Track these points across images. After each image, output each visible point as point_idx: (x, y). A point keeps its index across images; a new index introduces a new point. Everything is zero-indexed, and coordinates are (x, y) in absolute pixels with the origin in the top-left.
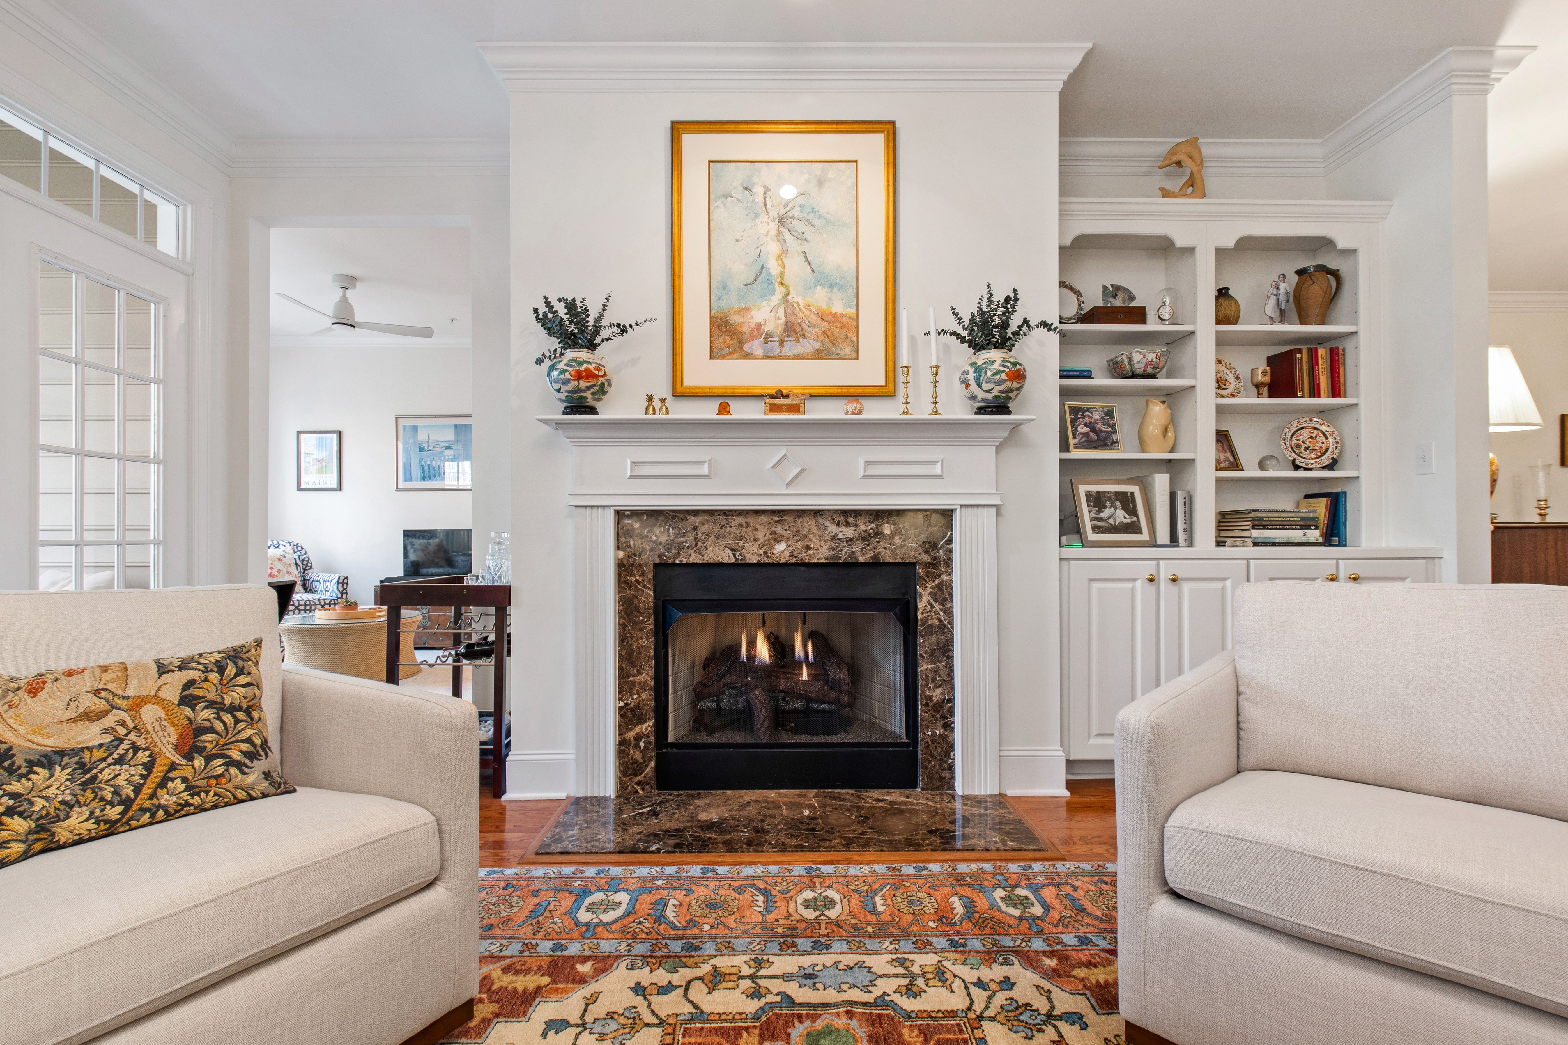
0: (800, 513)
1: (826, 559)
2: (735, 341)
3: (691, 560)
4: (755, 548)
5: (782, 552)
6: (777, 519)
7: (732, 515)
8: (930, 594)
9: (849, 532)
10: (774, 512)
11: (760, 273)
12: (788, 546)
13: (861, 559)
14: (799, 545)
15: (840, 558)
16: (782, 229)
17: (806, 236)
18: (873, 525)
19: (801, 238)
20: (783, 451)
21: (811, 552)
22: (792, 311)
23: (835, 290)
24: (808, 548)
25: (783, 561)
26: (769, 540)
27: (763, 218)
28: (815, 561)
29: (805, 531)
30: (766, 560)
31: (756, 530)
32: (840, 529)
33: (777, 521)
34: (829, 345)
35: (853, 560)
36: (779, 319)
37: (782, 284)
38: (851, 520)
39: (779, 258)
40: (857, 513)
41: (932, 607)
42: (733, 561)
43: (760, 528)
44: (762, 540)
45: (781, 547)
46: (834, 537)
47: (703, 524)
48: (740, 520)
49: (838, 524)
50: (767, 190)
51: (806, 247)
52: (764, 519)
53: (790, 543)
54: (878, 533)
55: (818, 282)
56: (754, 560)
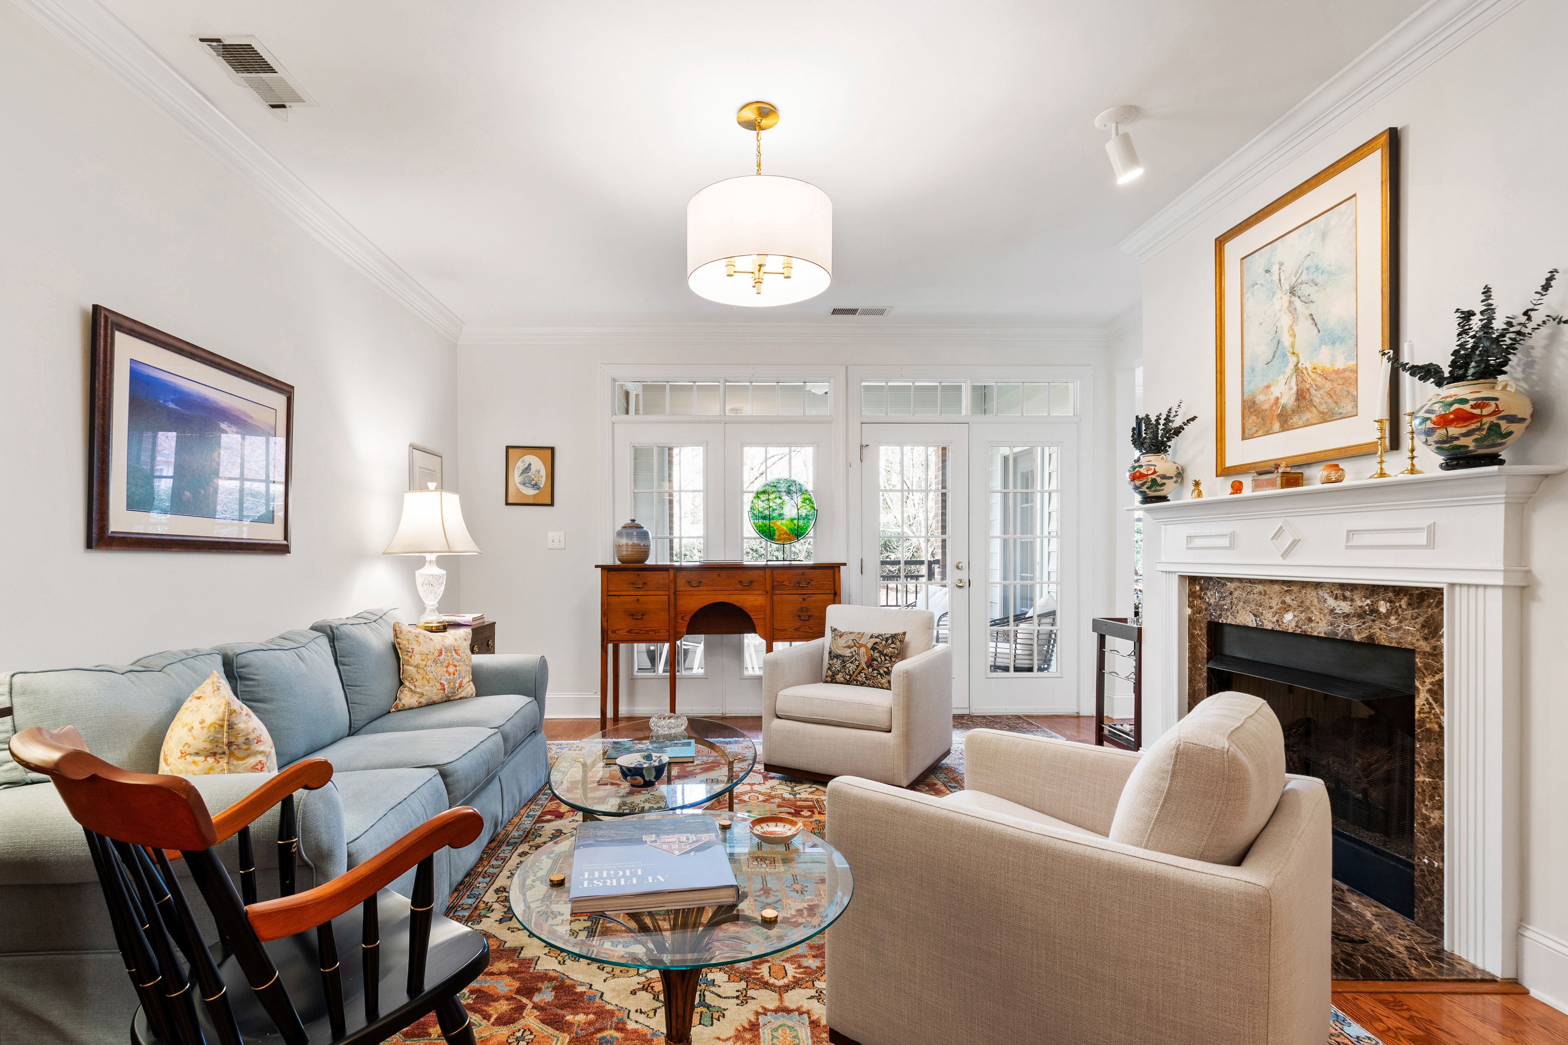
0: (1304, 585)
1: (1325, 633)
2: (1260, 419)
3: (1229, 622)
4: (1269, 615)
5: (1290, 621)
6: (1286, 589)
7: (1255, 583)
8: (1429, 691)
9: (1344, 607)
10: (1284, 582)
11: (1277, 348)
12: (1295, 616)
13: (1357, 638)
14: (1303, 616)
15: (1337, 634)
16: (1293, 298)
17: (1311, 298)
18: (1368, 601)
19: (1308, 302)
20: (1280, 522)
21: (1313, 625)
22: (1302, 378)
23: (1337, 345)
24: (1310, 620)
25: (1290, 631)
26: (1280, 609)
27: (1279, 294)
28: (1315, 634)
29: (1307, 603)
30: (1278, 628)
31: (1271, 598)
32: (1338, 602)
33: (1286, 591)
34: (1332, 405)
35: (1349, 638)
36: (1292, 389)
37: (1294, 353)
38: (1348, 594)
39: (1291, 328)
40: (1353, 587)
41: (1432, 708)
42: (1255, 625)
43: (1274, 596)
44: (1275, 608)
45: (1289, 617)
46: (1332, 611)
47: (1235, 589)
48: (1260, 588)
49: (1336, 598)
50: (1281, 264)
51: (1312, 309)
52: (1276, 587)
53: (1296, 613)
54: (1374, 611)
55: (1323, 342)
56: (1269, 626)
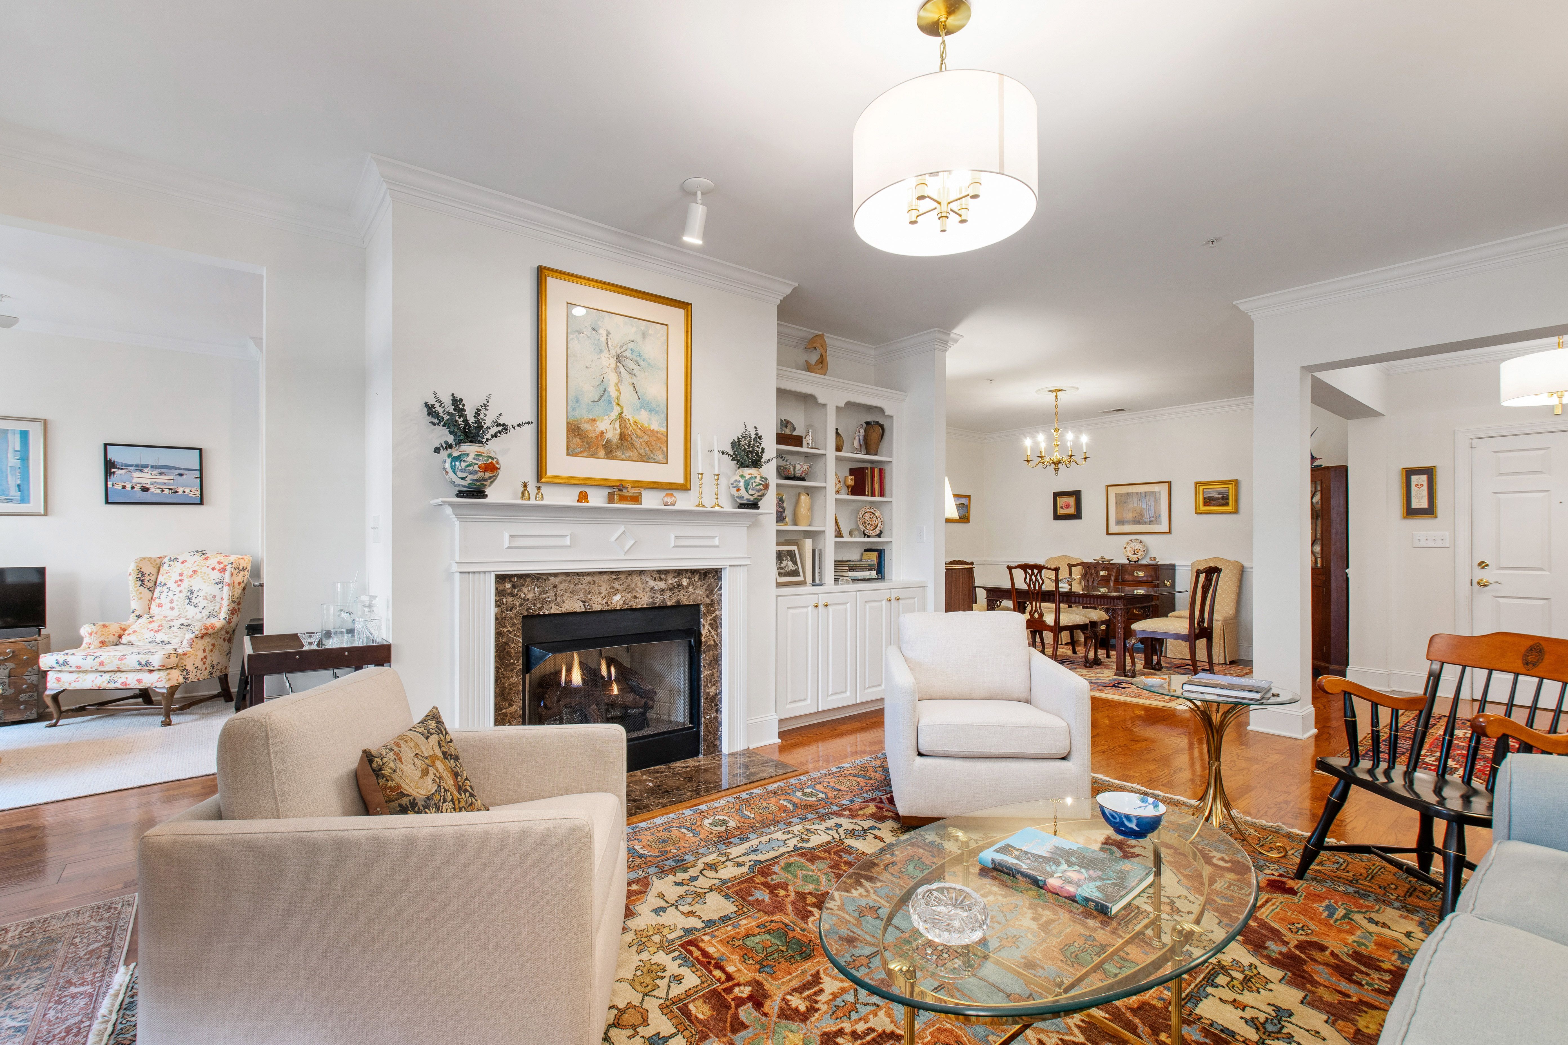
0: (630, 573)
1: (647, 605)
2: (585, 443)
3: (552, 612)
4: (599, 599)
5: (618, 601)
6: (614, 577)
7: (583, 575)
8: (709, 624)
9: (661, 585)
10: (612, 573)
11: (603, 394)
12: (622, 597)
13: (669, 604)
14: (630, 595)
15: (656, 604)
16: (618, 364)
17: (635, 372)
18: (676, 580)
19: (631, 373)
20: (622, 529)
21: (637, 600)
22: (625, 425)
23: (653, 413)
24: (635, 597)
25: (619, 608)
26: (609, 593)
27: (605, 354)
28: (640, 606)
29: (633, 586)
30: (607, 608)
31: (600, 586)
32: (656, 583)
33: (615, 579)
34: (649, 452)
35: (664, 605)
36: (616, 430)
37: (618, 404)
38: (663, 576)
39: (617, 385)
40: (667, 572)
41: (710, 633)
42: (584, 610)
43: (603, 584)
44: (604, 593)
45: (617, 598)
46: (652, 589)
47: (561, 583)
48: (589, 579)
49: (655, 580)
50: (608, 334)
51: (635, 380)
52: (606, 577)
53: (623, 594)
54: (680, 585)
55: (642, 407)
56: (598, 608)
